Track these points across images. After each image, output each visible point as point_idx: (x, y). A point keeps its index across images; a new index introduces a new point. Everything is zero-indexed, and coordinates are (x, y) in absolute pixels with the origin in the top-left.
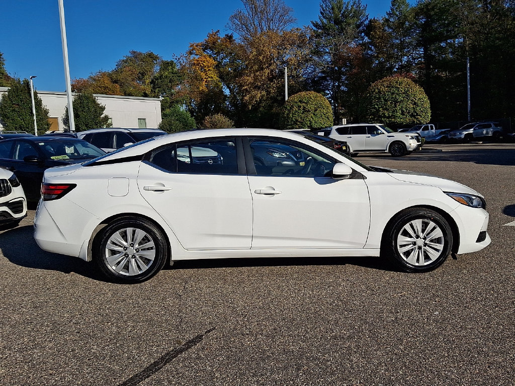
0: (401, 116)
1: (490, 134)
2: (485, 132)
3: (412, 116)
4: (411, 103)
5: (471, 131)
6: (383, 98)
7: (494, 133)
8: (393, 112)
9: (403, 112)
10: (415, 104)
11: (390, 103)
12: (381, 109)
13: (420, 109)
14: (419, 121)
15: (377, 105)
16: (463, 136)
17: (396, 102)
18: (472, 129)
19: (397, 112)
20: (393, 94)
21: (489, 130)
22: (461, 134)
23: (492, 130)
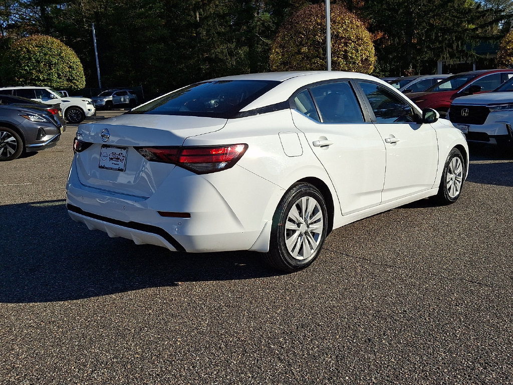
0: (58, 80)
1: (127, 102)
2: (122, 99)
3: (69, 80)
4: (67, 66)
5: (111, 98)
6: (34, 58)
7: (131, 100)
8: (49, 74)
9: (59, 75)
10: (70, 67)
11: (44, 65)
12: (34, 72)
13: (76, 73)
14: (77, 86)
15: (28, 66)
16: (104, 103)
17: (50, 64)
18: (111, 97)
19: (52, 75)
20: (45, 55)
21: (125, 98)
22: (102, 101)
23: (128, 97)
